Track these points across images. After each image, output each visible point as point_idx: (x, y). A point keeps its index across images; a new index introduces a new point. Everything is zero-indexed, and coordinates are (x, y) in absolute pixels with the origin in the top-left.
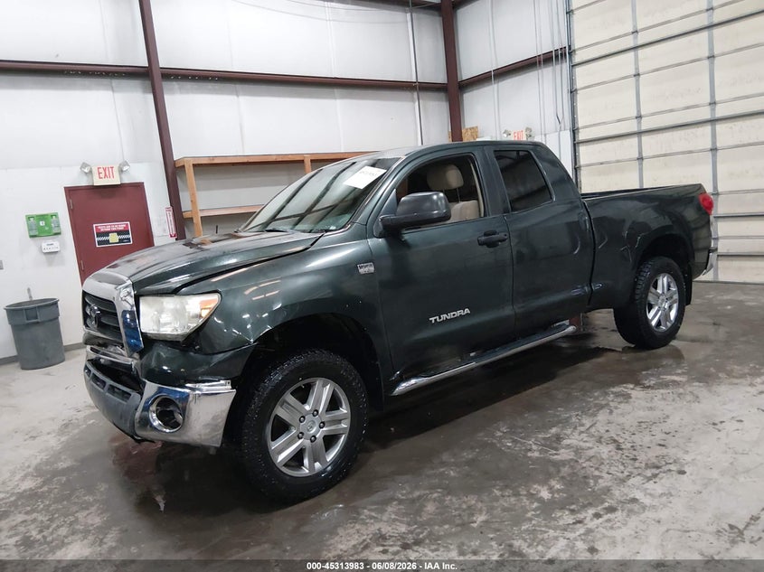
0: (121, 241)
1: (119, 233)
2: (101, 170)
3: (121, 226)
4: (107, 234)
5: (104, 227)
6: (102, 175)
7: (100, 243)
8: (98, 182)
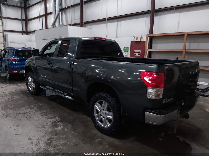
0: (138, 55)
1: (138, 53)
2: (137, 38)
3: (139, 51)
4: (136, 53)
5: (136, 51)
6: (137, 39)
7: (134, 54)
8: (136, 41)
